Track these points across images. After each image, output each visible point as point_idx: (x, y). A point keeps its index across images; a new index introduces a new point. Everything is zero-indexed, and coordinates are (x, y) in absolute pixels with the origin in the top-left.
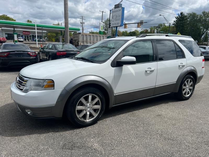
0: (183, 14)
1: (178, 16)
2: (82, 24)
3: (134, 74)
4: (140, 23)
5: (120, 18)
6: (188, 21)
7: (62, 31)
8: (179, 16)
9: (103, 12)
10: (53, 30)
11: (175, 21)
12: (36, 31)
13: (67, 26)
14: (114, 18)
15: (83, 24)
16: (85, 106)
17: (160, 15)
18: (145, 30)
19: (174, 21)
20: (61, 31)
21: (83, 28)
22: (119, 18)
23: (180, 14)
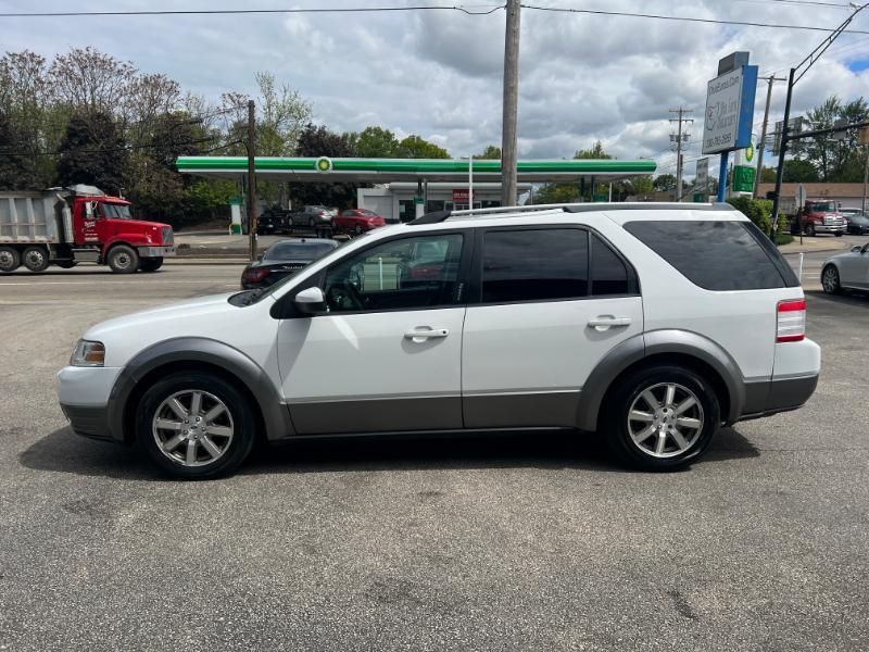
2: (678, 140)
3: (356, 345)
7: (586, 180)
9: (772, 78)
12: (471, 185)
20: (583, 180)
21: (680, 158)
22: (730, 114)
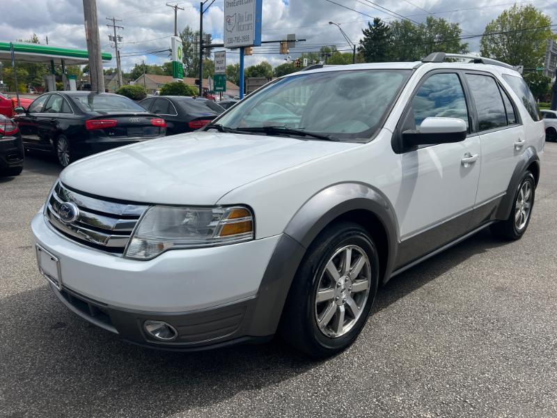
0: (382, 24)
1: (368, 27)
2: (115, 40)
4: (288, 41)
5: (253, 21)
6: (392, 41)
7: (55, 62)
8: (370, 27)
9: (176, 7)
10: (26, 59)
11: (363, 40)
13: (95, 42)
14: (232, 22)
15: (118, 41)
16: (336, 288)
17: (331, 23)
18: (294, 61)
19: (361, 41)
20: (52, 61)
21: (118, 53)
22: (247, 23)
23: (372, 23)
